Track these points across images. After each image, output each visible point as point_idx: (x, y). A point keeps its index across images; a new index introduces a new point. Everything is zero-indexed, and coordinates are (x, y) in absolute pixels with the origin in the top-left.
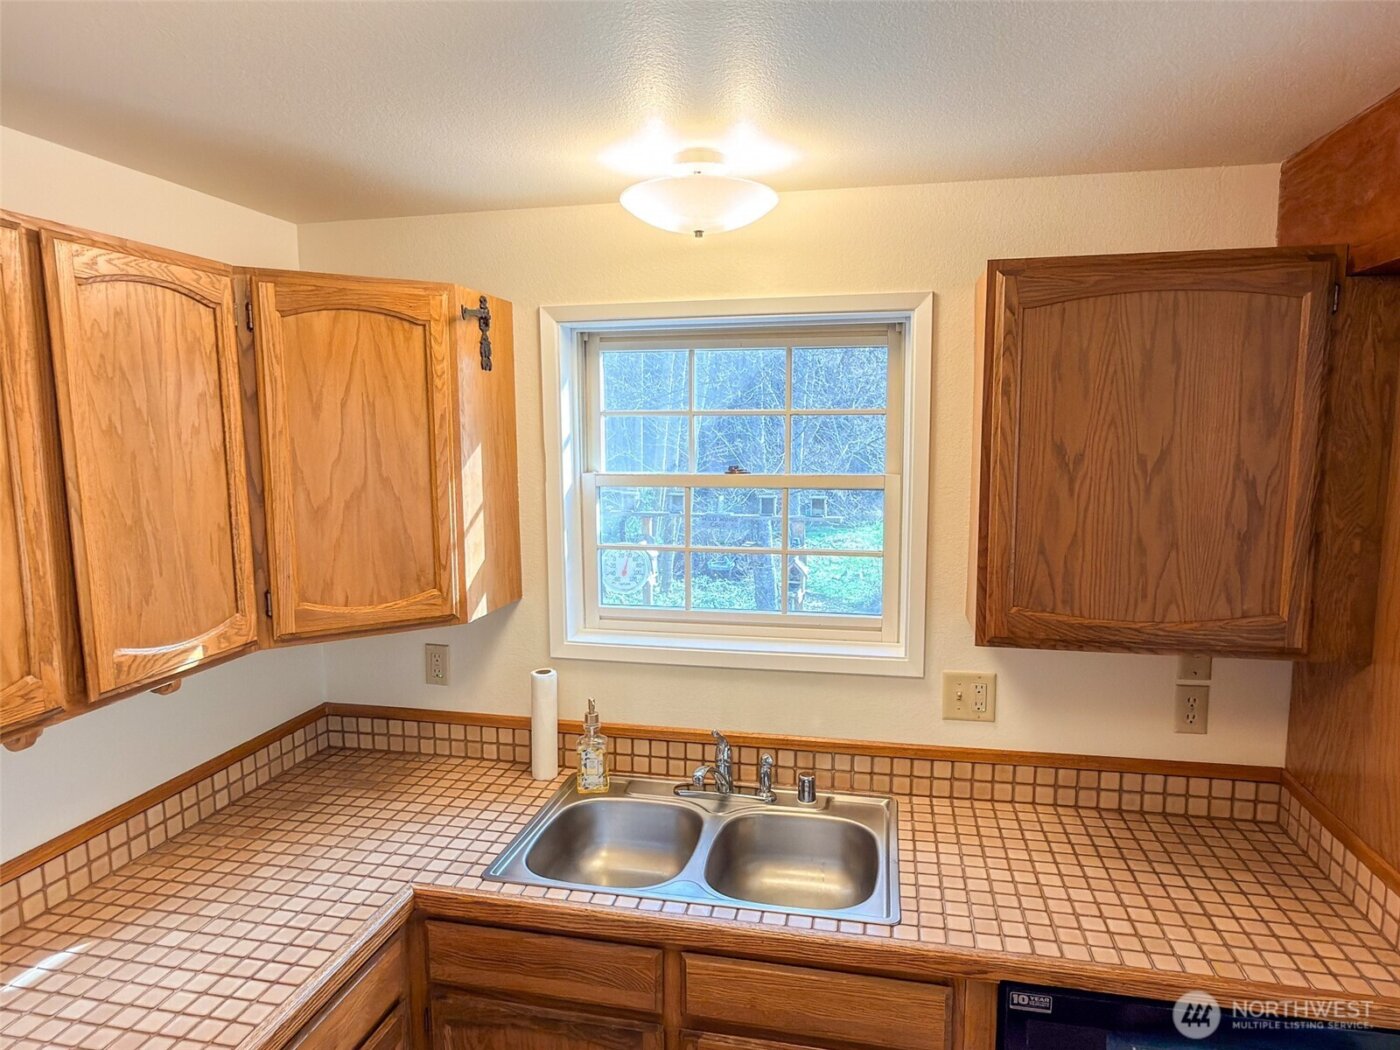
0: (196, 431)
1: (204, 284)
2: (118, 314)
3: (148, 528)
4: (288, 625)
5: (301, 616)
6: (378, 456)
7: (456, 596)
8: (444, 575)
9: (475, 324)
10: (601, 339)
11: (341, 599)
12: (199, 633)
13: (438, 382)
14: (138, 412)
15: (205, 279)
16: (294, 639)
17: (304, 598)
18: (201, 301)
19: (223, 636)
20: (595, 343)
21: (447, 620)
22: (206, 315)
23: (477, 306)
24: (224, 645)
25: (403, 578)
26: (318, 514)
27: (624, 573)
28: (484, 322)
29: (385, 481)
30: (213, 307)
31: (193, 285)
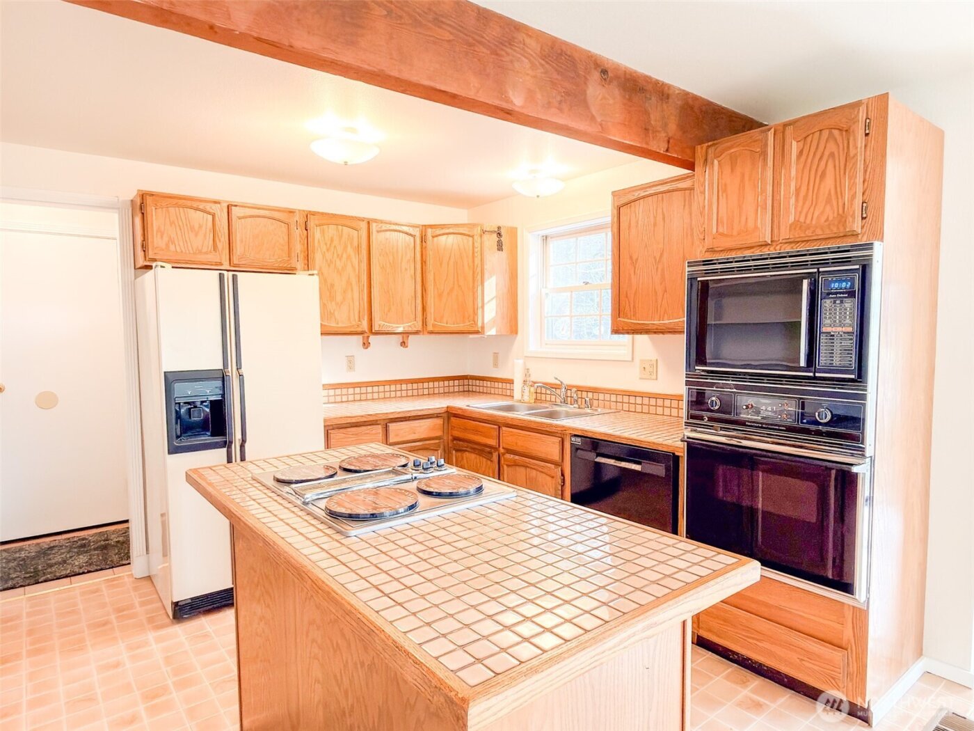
0: (406, 269)
1: (411, 230)
2: (387, 239)
3: (391, 293)
4: (430, 328)
5: (434, 325)
6: (458, 277)
7: (480, 324)
8: (476, 318)
9: (495, 235)
10: (551, 238)
11: (445, 321)
12: (403, 324)
13: (476, 254)
14: (390, 263)
15: (411, 229)
16: (431, 333)
17: (435, 320)
18: (411, 235)
19: (410, 326)
20: (549, 239)
21: (477, 332)
22: (412, 239)
23: (496, 230)
24: (410, 329)
25: (464, 317)
26: (440, 296)
27: (563, 330)
28: (499, 234)
29: (459, 286)
30: (414, 236)
31: (408, 231)
